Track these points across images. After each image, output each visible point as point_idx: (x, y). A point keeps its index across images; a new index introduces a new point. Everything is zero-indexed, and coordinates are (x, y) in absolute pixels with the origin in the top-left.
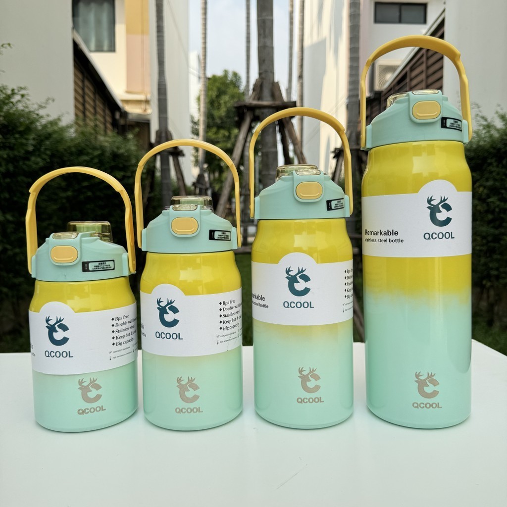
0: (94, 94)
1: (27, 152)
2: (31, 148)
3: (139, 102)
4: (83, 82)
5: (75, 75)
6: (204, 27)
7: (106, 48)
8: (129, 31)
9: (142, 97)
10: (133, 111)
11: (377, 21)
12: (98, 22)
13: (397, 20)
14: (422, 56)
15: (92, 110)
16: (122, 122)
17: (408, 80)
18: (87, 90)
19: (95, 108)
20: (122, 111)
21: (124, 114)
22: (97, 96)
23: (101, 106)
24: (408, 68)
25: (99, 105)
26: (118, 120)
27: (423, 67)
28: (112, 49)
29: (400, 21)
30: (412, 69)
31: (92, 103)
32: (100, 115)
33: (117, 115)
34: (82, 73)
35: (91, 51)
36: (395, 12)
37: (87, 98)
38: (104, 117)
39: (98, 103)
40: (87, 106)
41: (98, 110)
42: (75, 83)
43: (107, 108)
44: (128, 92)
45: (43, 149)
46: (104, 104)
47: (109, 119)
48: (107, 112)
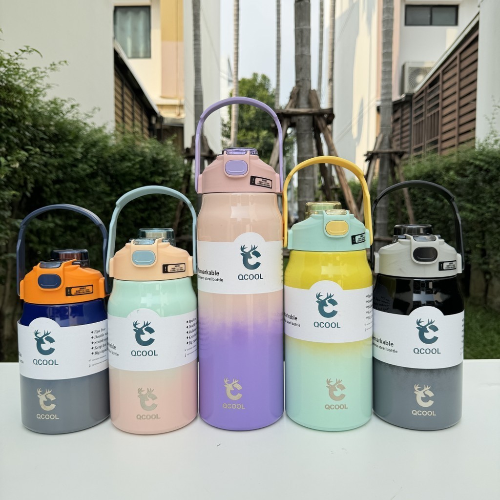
0: (132, 100)
1: (76, 160)
2: (79, 156)
3: (173, 106)
4: (122, 89)
5: (116, 83)
6: (236, 33)
7: (141, 54)
8: (163, 38)
9: (176, 102)
10: (168, 115)
11: (407, 24)
12: (135, 29)
13: (428, 22)
14: (456, 58)
15: (130, 116)
16: (158, 126)
17: (440, 83)
18: (126, 97)
19: (133, 114)
20: (159, 116)
21: (160, 119)
22: (135, 102)
23: (139, 111)
24: (440, 71)
25: (137, 110)
26: (154, 125)
27: (457, 70)
28: (148, 55)
29: (431, 24)
30: (444, 73)
31: (130, 109)
32: (138, 120)
33: (154, 121)
34: (122, 81)
35: (129, 58)
36: (426, 14)
37: (126, 105)
38: (142, 123)
39: (136, 109)
40: (126, 112)
41: (136, 116)
42: (116, 90)
43: (143, 113)
44: (163, 97)
45: (89, 156)
46: (141, 110)
47: (146, 124)
48: (144, 117)
